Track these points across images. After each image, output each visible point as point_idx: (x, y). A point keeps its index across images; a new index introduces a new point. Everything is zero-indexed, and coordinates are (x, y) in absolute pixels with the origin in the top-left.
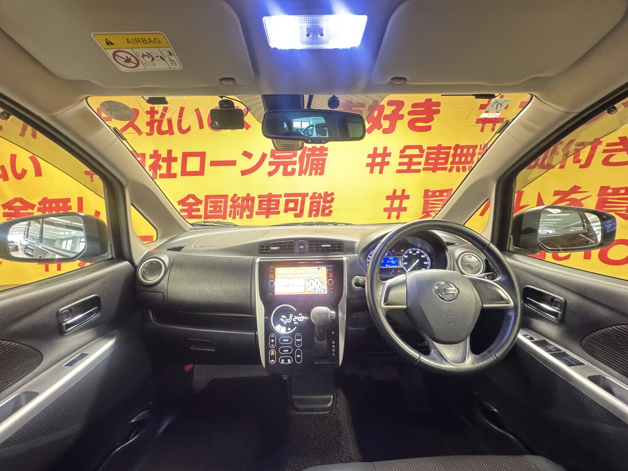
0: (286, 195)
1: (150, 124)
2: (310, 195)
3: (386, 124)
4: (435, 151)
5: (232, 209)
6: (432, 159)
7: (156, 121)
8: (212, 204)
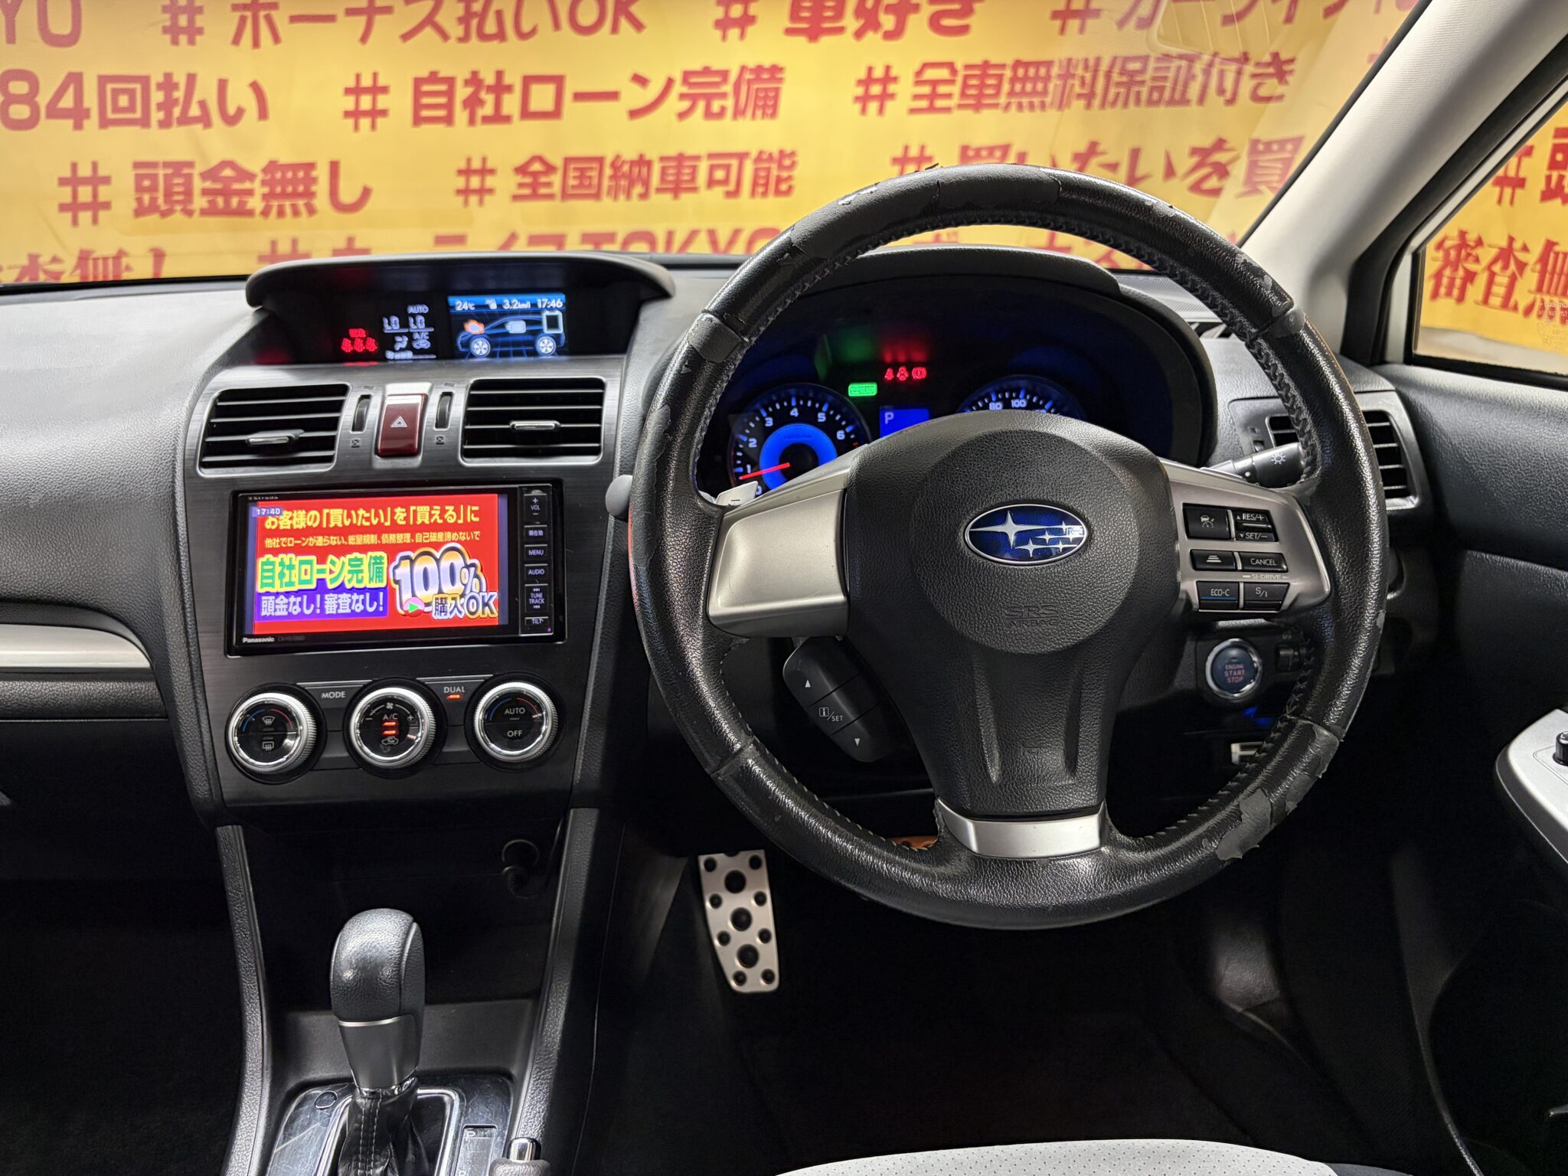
0: (711, 156)
1: (465, 20)
2: (754, 154)
3: (888, 22)
4: (977, 72)
5: (613, 183)
6: (972, 86)
7: (475, 14)
8: (577, 174)
